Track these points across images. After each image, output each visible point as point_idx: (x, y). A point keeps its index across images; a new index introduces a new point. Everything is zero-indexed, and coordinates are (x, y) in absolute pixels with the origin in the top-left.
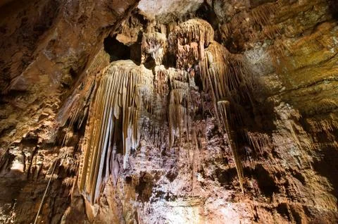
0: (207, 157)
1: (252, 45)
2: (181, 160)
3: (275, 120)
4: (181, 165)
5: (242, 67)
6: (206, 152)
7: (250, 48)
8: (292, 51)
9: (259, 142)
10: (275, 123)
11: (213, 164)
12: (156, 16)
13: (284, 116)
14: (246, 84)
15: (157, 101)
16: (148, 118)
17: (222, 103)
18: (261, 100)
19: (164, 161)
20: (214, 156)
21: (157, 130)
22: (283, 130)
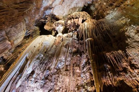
0: (80, 83)
1: (108, 12)
2: (59, 84)
3: (127, 40)
4: (58, 88)
5: (104, 23)
6: (79, 78)
7: (108, 14)
8: (132, 4)
9: (115, 58)
10: (127, 42)
11: (84, 88)
12: (63, 17)
13: (132, 34)
14: (106, 29)
15: (53, 48)
16: (42, 55)
17: (88, 40)
18: (116, 34)
19: (45, 83)
20: (85, 81)
21: (46, 62)
22: (134, 44)
